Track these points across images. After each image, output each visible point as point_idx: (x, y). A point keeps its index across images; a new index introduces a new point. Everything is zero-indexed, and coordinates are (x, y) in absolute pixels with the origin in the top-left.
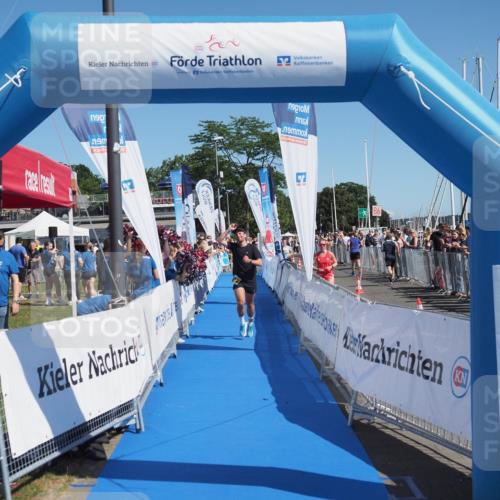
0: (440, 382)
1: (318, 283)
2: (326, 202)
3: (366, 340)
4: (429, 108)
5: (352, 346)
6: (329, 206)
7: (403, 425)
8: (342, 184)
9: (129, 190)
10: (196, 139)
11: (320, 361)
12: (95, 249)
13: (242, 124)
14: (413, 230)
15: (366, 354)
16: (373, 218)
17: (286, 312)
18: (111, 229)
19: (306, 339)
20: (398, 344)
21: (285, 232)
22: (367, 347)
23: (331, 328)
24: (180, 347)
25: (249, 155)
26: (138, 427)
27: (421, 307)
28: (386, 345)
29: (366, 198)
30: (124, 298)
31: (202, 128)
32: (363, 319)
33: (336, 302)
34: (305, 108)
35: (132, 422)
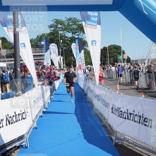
0: (151, 127)
1: (101, 86)
2: (104, 53)
3: (120, 110)
4: (147, 14)
5: (115, 112)
6: (106, 55)
7: (136, 145)
8: (111, 45)
9: (23, 47)
10: (51, 27)
11: (102, 118)
12: (9, 72)
13: (70, 20)
14: (140, 64)
15: (121, 115)
16: (124, 59)
17: (88, 98)
18: (15, 64)
19: (96, 110)
20: (134, 111)
21: (88, 65)
22: (121, 113)
23: (106, 105)
24: (44, 112)
25: (73, 33)
26: (26, 146)
27: (143, 96)
28: (129, 112)
29: (121, 51)
30: (21, 93)
31: (53, 22)
32: (119, 101)
33: (109, 94)
34: (96, 14)
35: (24, 144)
